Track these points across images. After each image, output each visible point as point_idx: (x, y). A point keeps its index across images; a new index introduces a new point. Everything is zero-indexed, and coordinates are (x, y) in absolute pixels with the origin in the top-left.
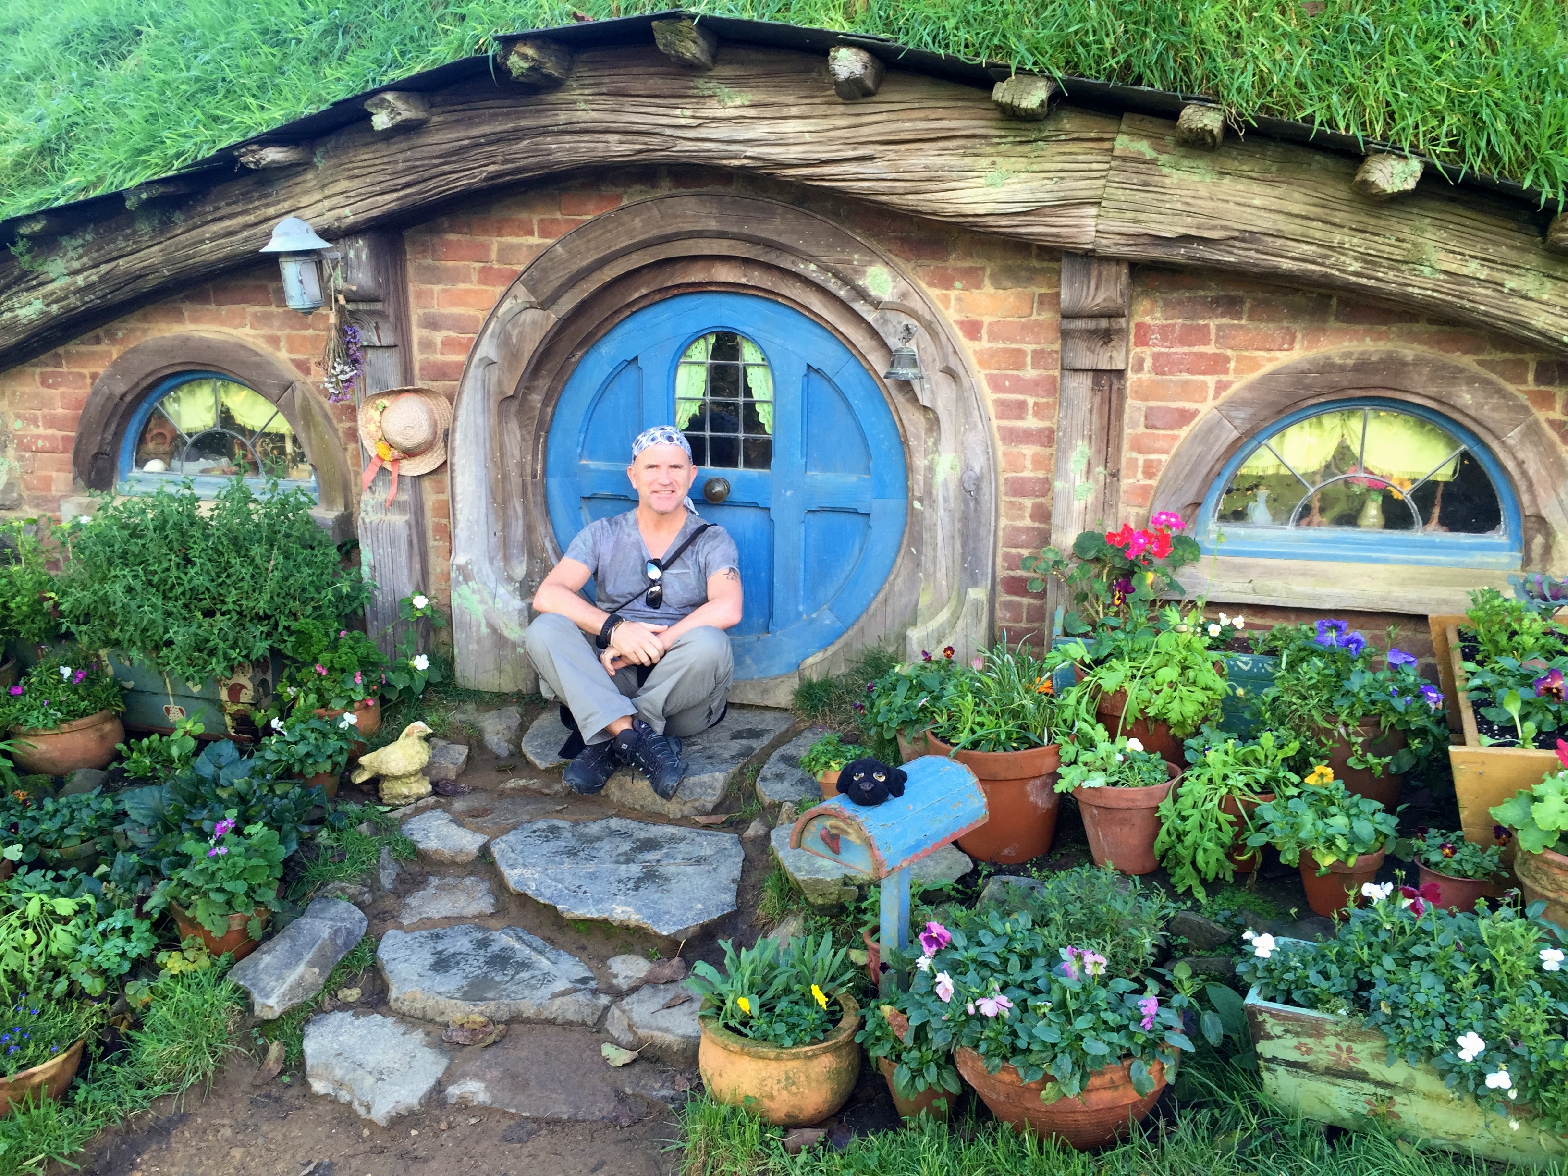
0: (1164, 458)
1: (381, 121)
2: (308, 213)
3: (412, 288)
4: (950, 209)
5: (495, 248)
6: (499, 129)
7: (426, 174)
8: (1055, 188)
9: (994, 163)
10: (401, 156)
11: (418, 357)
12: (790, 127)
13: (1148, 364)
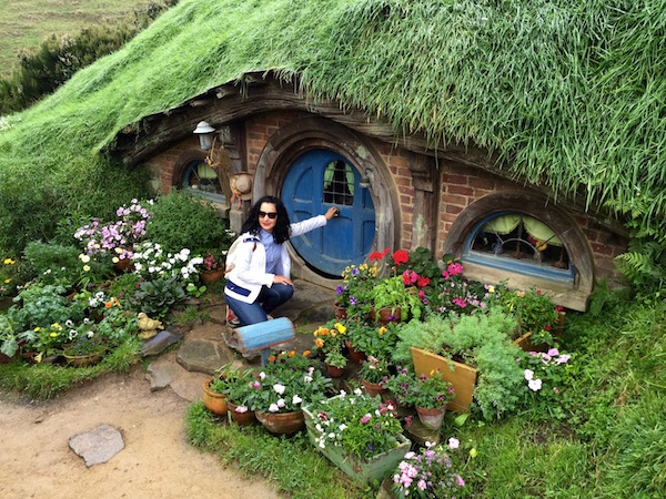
0: (451, 223)
1: (219, 96)
2: (211, 119)
3: (248, 140)
5: (267, 129)
11: (249, 161)
13: (447, 189)
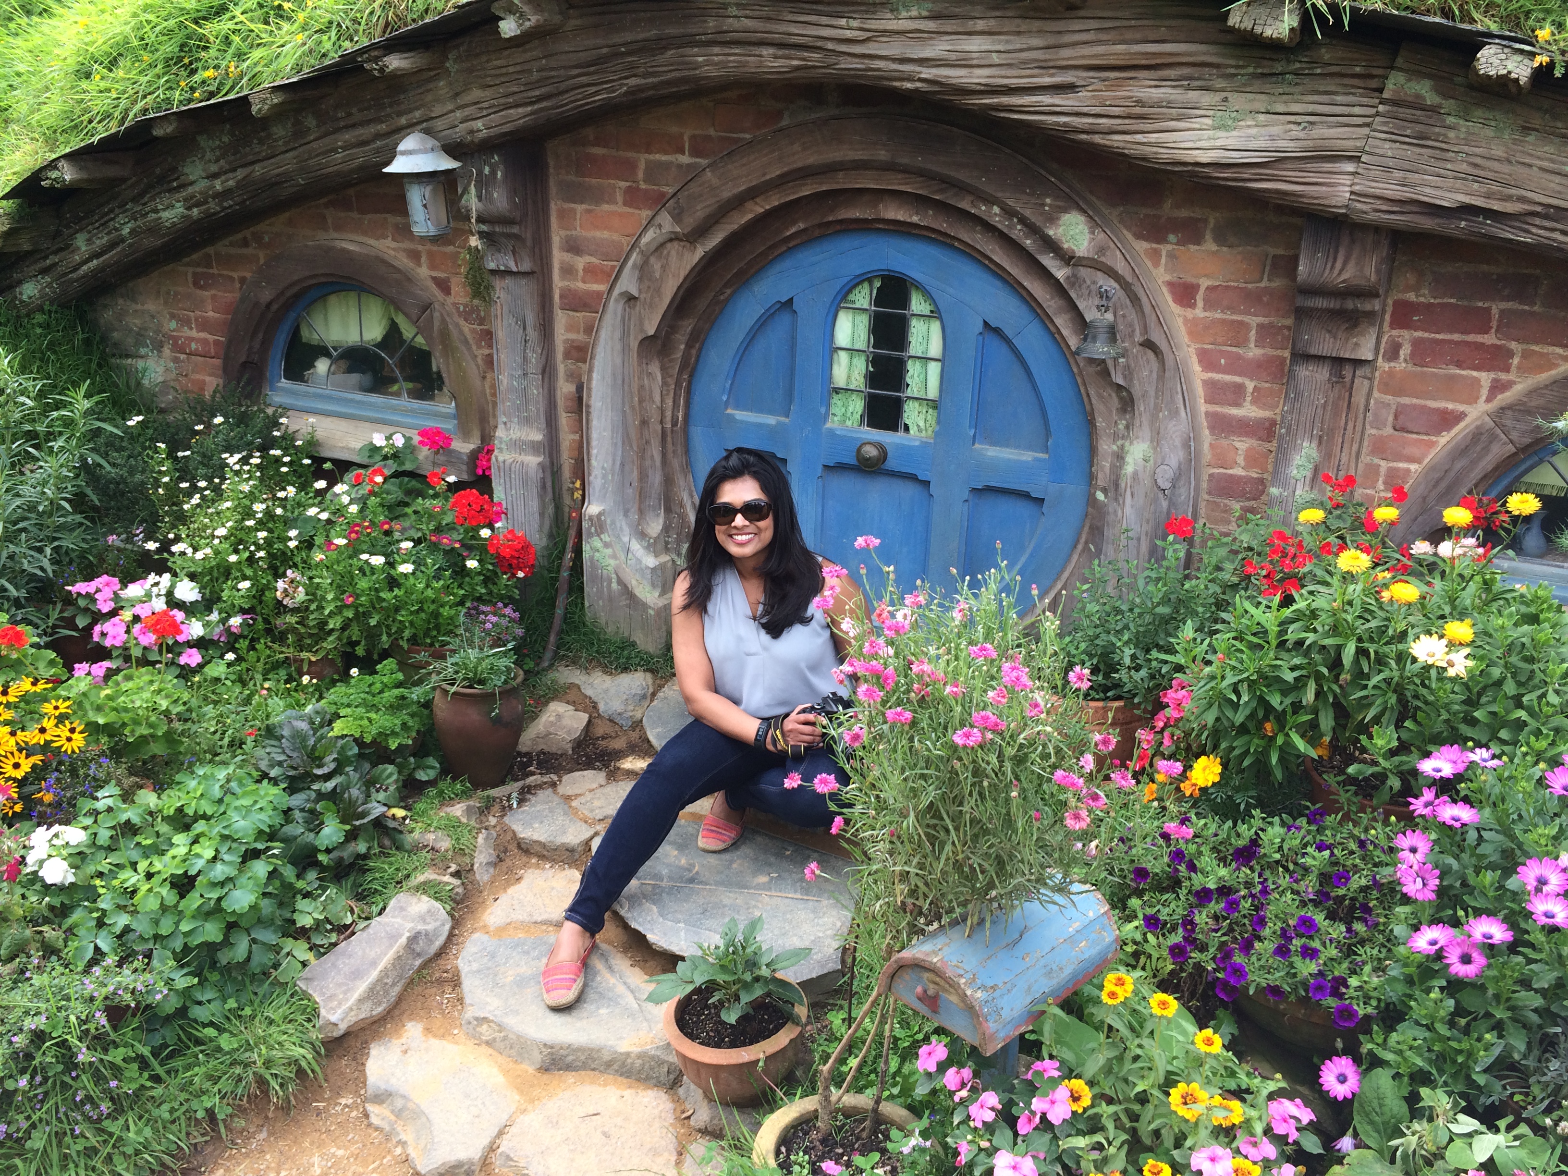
0: (1413, 467)
1: (509, 27)
2: (439, 124)
3: (554, 208)
4: (1164, 154)
5: (642, 166)
6: (642, 36)
7: (563, 86)
8: (1302, 135)
9: (1225, 100)
10: (535, 65)
11: (558, 283)
12: (975, 45)
13: (1405, 351)
